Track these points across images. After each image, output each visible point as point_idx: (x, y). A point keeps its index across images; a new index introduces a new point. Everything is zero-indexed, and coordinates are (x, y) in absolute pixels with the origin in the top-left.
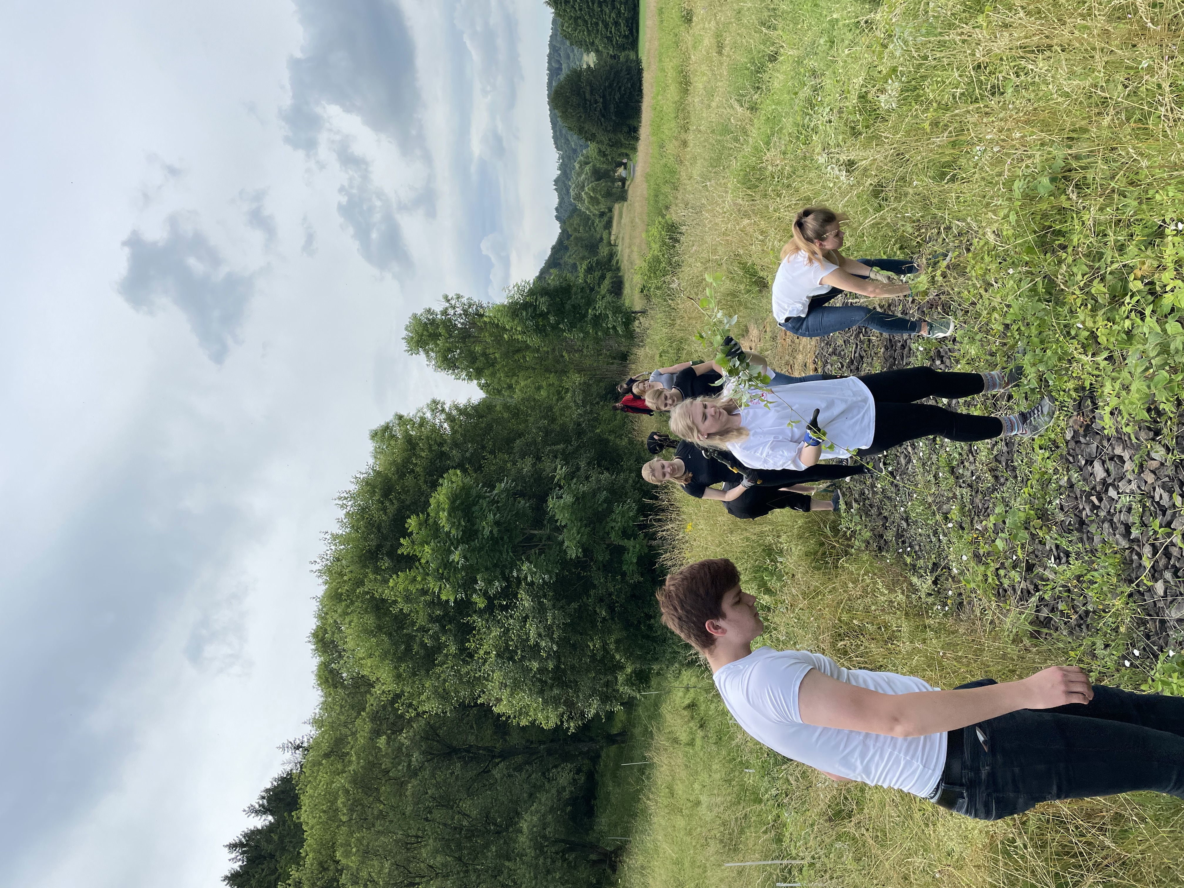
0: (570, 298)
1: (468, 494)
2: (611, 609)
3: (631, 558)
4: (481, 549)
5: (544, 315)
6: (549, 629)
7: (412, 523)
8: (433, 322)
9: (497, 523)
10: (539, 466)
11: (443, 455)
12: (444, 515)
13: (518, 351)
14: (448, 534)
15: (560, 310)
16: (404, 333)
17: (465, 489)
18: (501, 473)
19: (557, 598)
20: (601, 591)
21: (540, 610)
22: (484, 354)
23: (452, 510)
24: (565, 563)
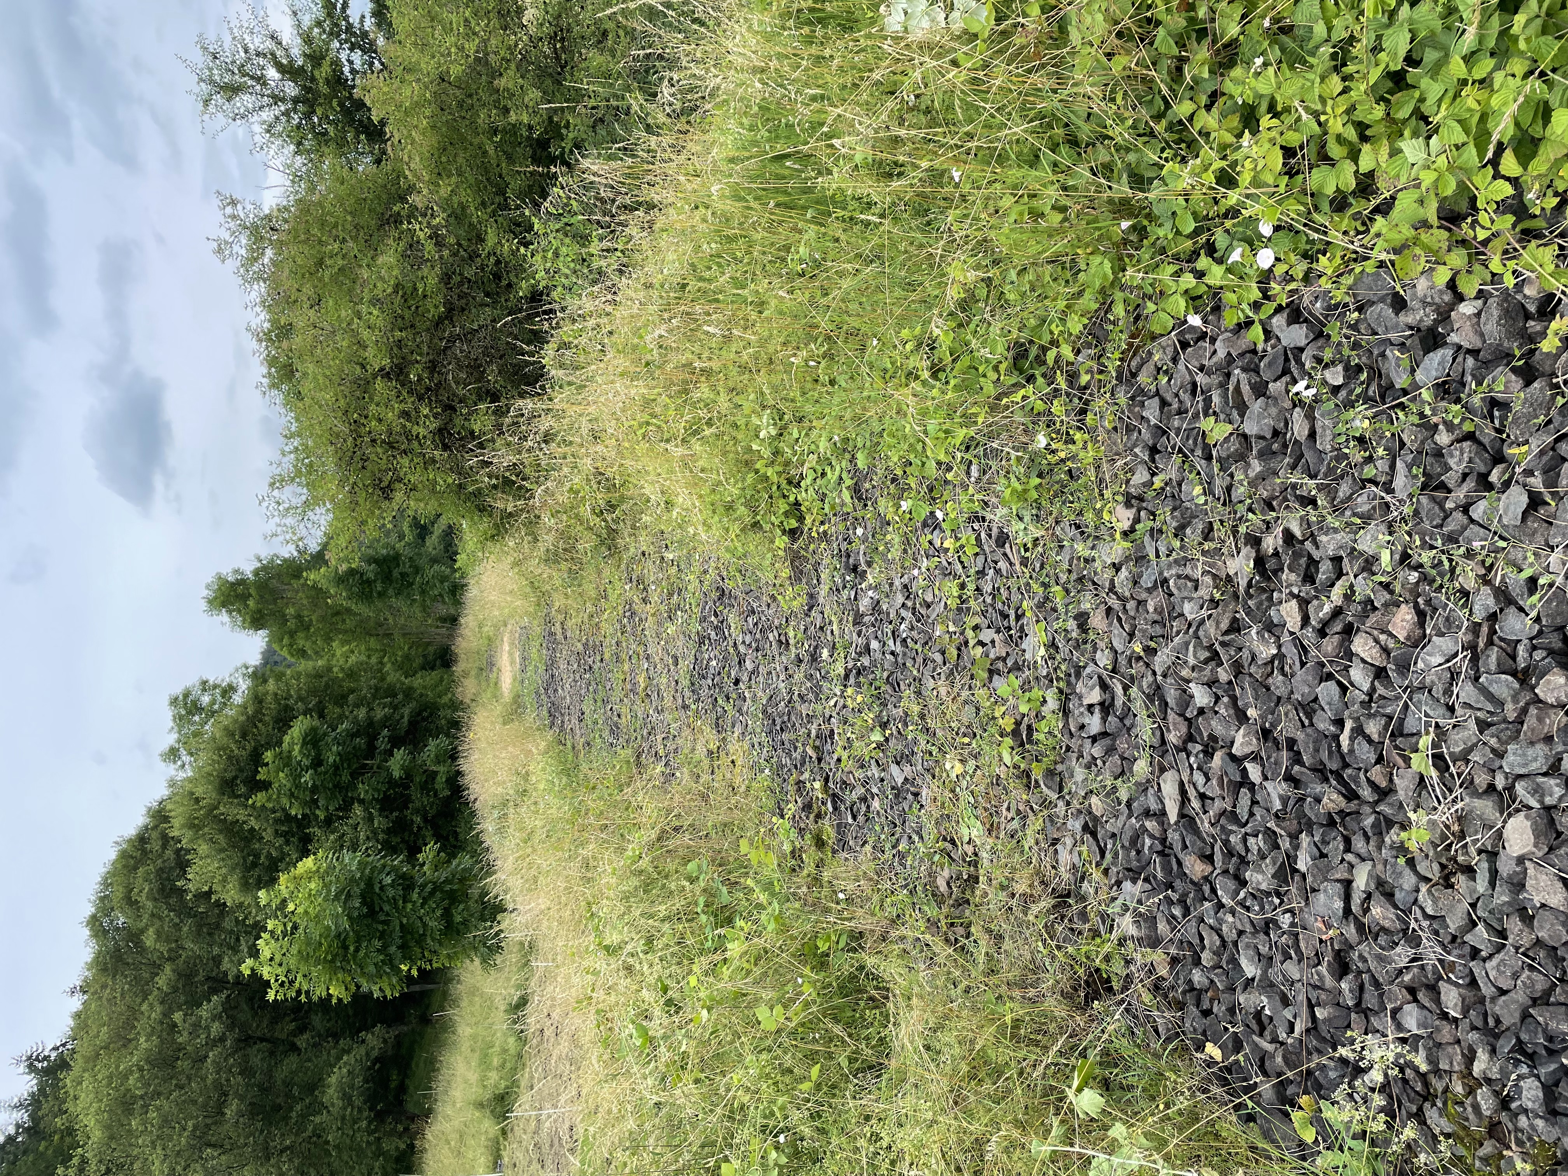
0: (398, 565)
1: (316, 734)
2: (425, 820)
3: (441, 779)
4: (326, 773)
5: (369, 582)
6: (374, 832)
7: (268, 756)
8: (242, 582)
9: (339, 754)
10: (372, 714)
11: (287, 708)
12: (297, 748)
13: (338, 613)
14: (299, 763)
15: (387, 578)
16: (206, 593)
17: (313, 730)
18: (341, 718)
19: (381, 810)
20: (418, 804)
21: (370, 819)
22: (299, 617)
23: (304, 743)
24: (391, 782)
